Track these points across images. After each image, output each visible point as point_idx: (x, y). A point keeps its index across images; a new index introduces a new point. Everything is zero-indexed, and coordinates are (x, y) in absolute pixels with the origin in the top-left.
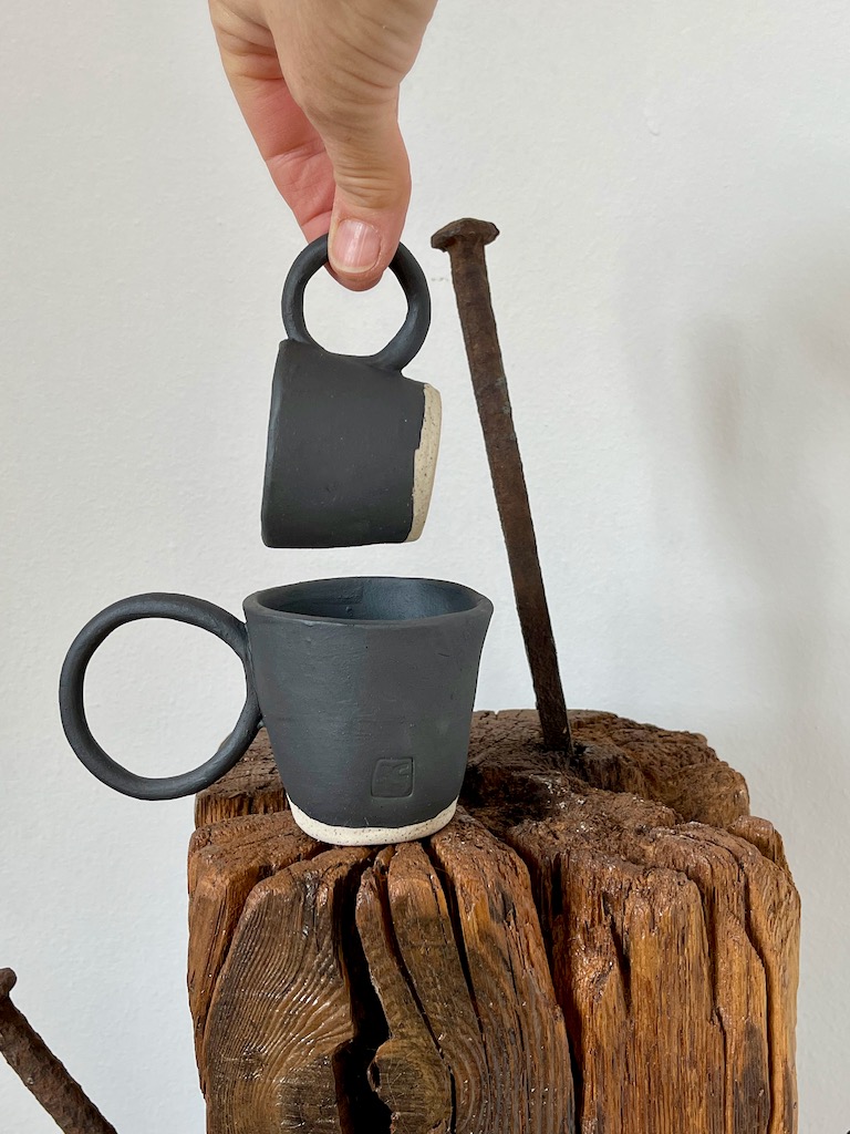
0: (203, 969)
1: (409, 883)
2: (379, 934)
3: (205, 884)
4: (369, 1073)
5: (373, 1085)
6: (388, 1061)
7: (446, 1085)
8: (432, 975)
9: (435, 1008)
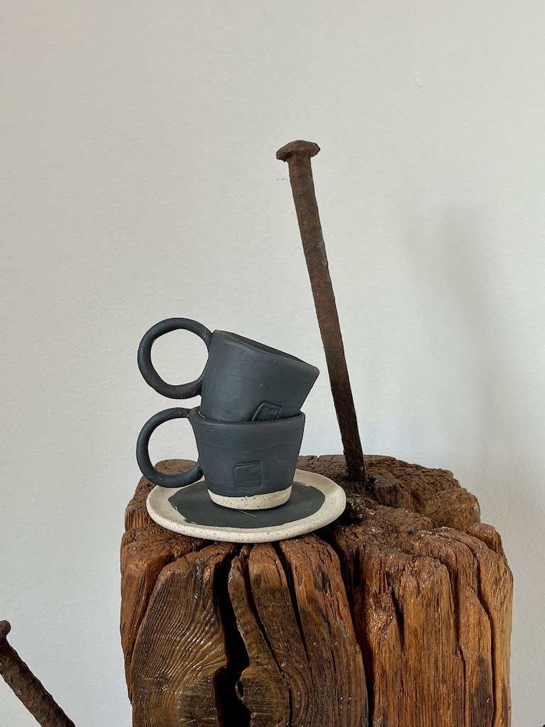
0: (130, 621)
1: (263, 566)
2: (243, 599)
3: (132, 567)
4: (236, 687)
5: (239, 695)
6: (249, 680)
7: (287, 695)
8: (277, 625)
9: (279, 645)
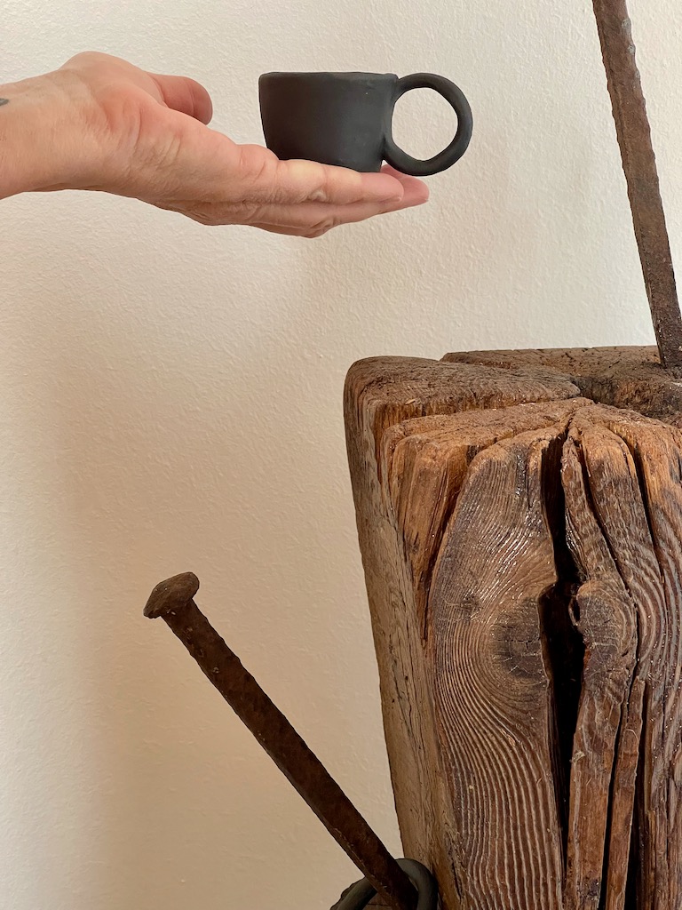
0: (426, 530)
1: (606, 449)
2: (581, 492)
3: (426, 460)
4: (570, 610)
5: (574, 620)
6: (587, 599)
7: (633, 619)
8: (622, 527)
9: (624, 554)
